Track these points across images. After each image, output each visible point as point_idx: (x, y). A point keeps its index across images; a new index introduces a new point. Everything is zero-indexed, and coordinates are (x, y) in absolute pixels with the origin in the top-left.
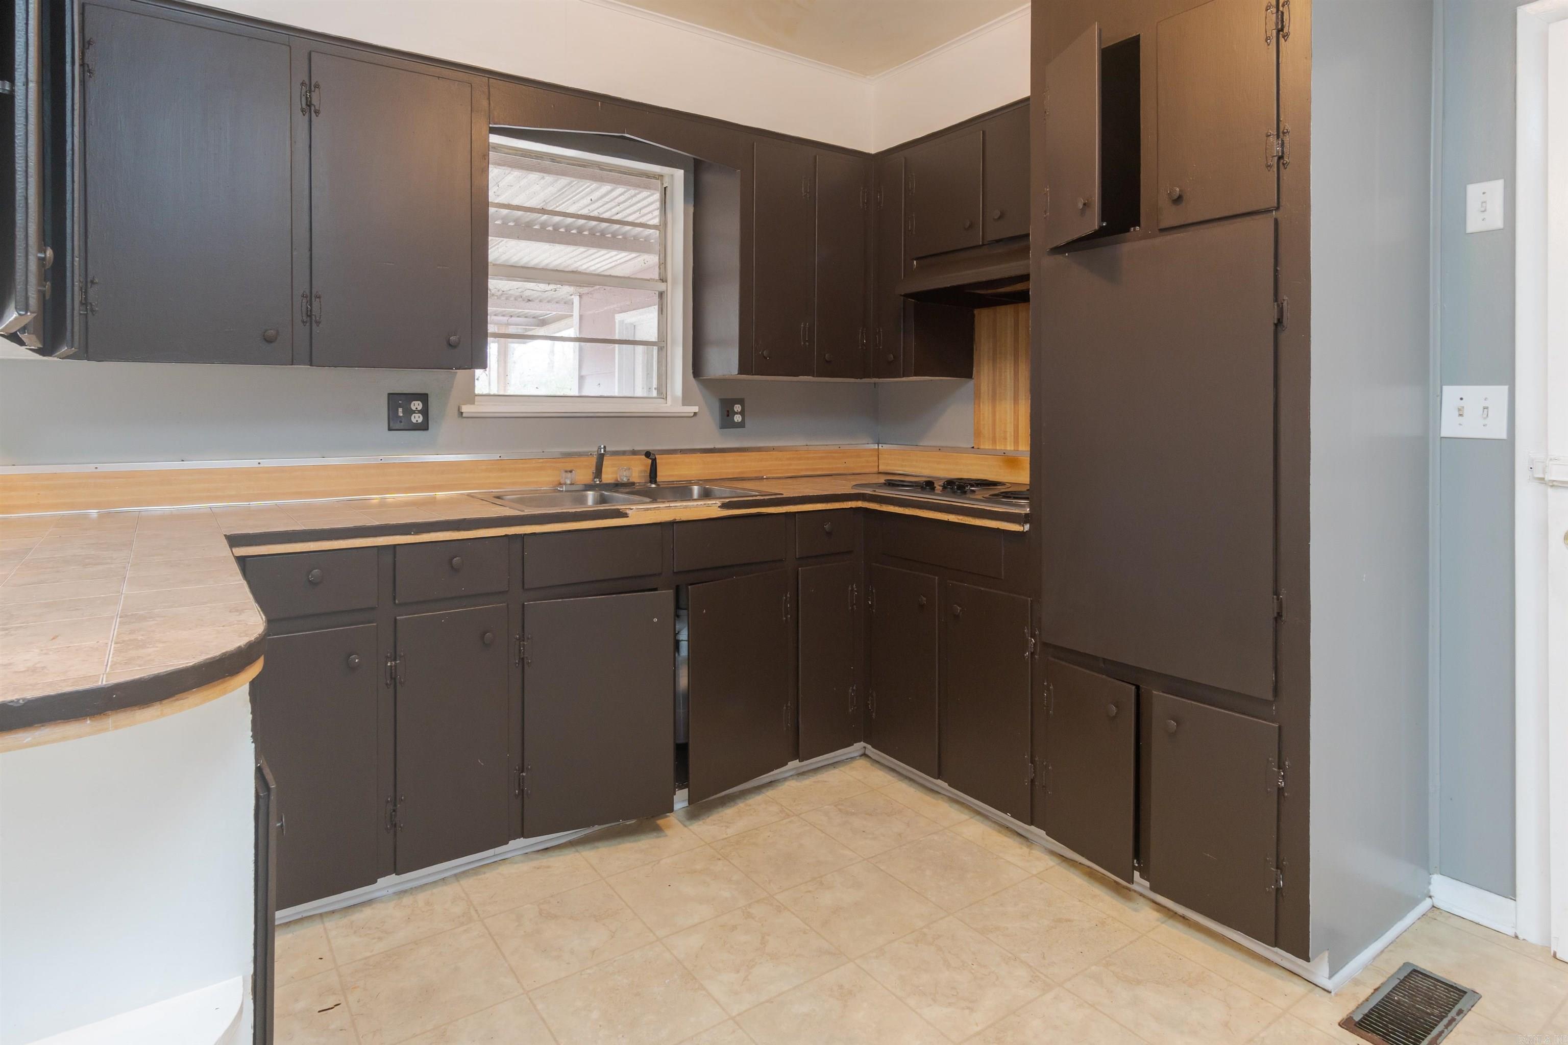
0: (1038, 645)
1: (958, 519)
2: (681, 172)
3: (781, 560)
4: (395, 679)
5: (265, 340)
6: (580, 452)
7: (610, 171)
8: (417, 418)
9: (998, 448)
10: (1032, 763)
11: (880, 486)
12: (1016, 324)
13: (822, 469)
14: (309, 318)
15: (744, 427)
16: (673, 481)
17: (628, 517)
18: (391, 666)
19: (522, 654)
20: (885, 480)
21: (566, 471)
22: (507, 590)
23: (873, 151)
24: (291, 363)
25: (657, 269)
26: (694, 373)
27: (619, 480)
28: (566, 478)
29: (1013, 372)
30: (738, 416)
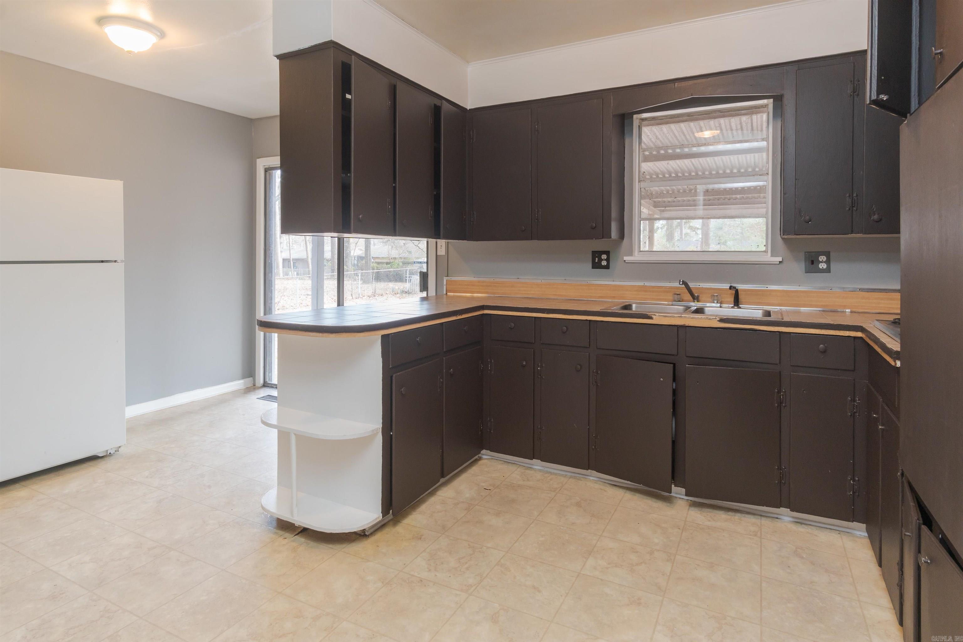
2: (772, 100)
8: (604, 263)
14: (537, 221)
17: (653, 319)
22: (588, 347)
24: (531, 240)
26: (781, 234)
30: (823, 264)
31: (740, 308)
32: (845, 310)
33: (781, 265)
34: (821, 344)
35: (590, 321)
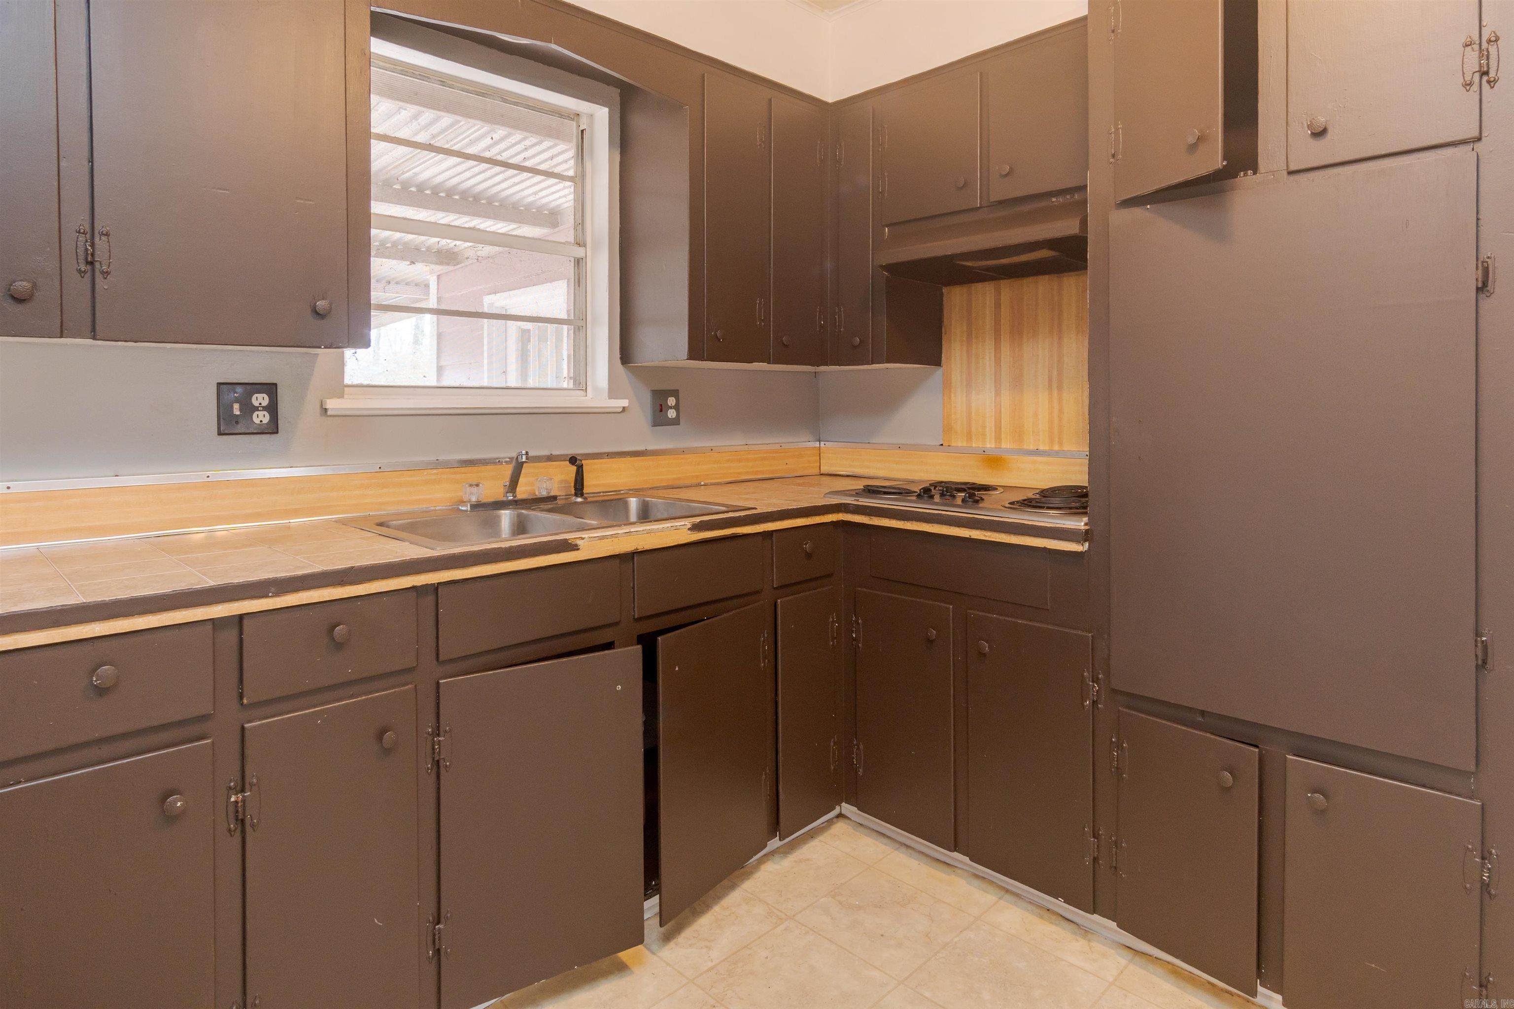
0: (1103, 692)
1: (985, 536)
2: (605, 111)
3: (757, 592)
4: (243, 821)
5: (13, 298)
6: (485, 460)
7: (516, 104)
8: (261, 418)
9: (974, 445)
10: (1094, 837)
11: (858, 494)
12: (998, 306)
13: (762, 472)
14: (89, 267)
15: (679, 424)
16: (600, 493)
17: (578, 549)
18: (236, 802)
19: (436, 755)
20: (864, 486)
21: (471, 485)
22: (414, 665)
23: (830, 99)
24: (59, 335)
25: (572, 231)
26: (621, 358)
27: (537, 493)
28: (471, 494)
29: (993, 358)
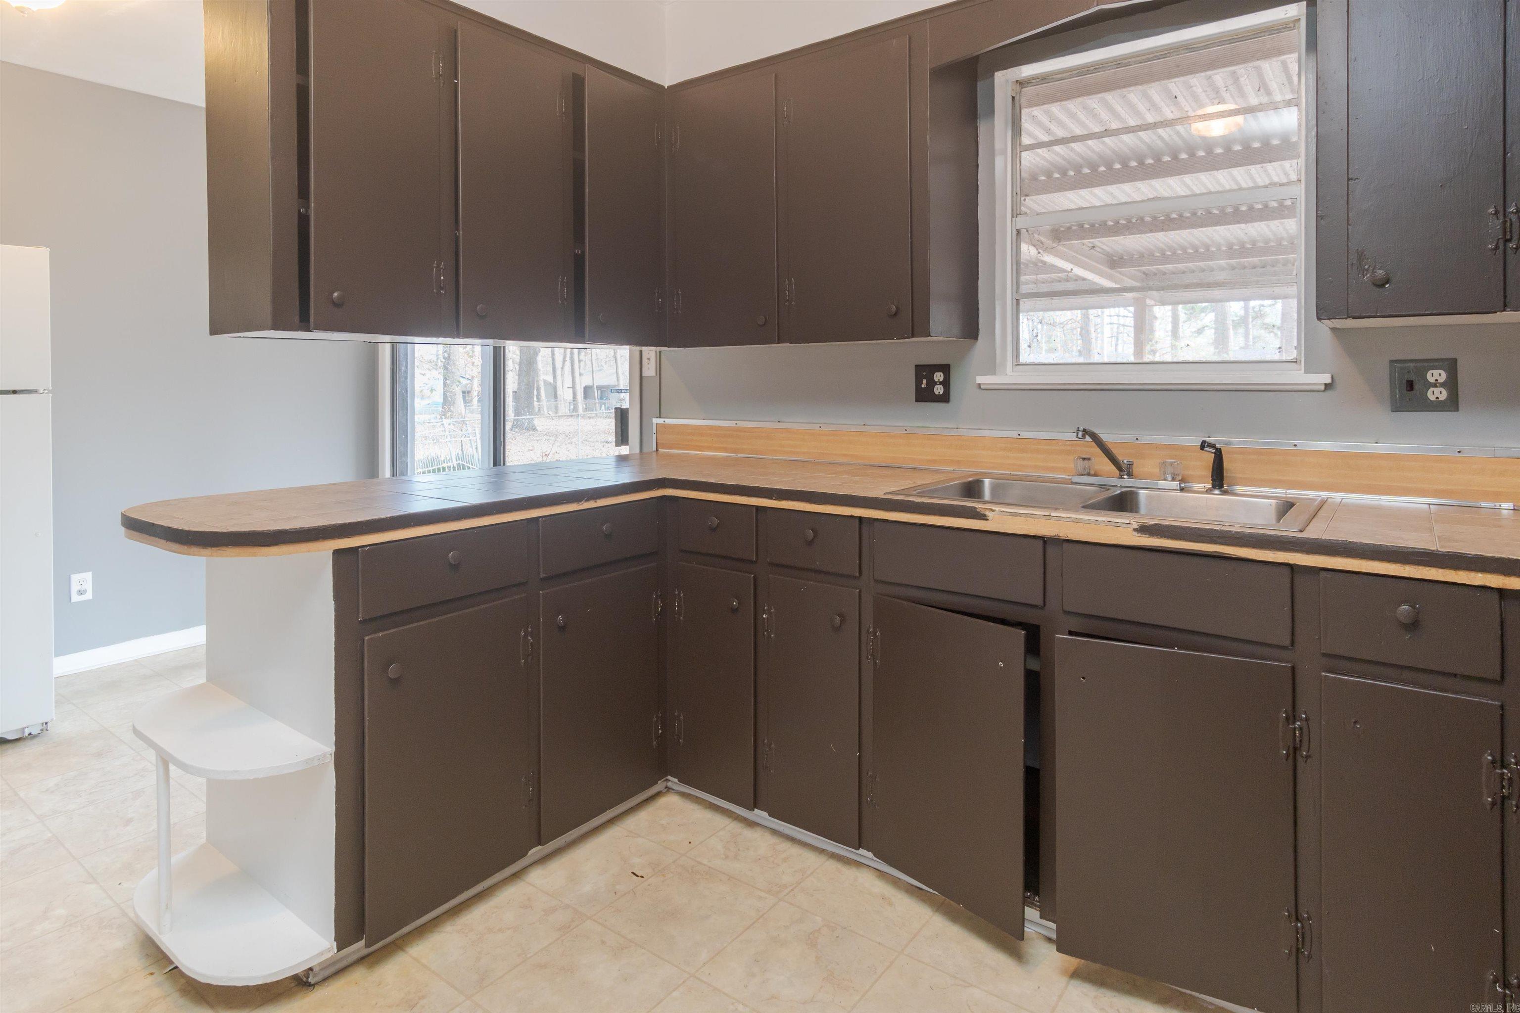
17: (987, 520)
21: (1081, 459)
22: (858, 576)
28: (1081, 467)
30: (1437, 390)
31: (1225, 493)
32: (1498, 504)
33: (1329, 393)
34: (1405, 602)
35: (860, 519)
